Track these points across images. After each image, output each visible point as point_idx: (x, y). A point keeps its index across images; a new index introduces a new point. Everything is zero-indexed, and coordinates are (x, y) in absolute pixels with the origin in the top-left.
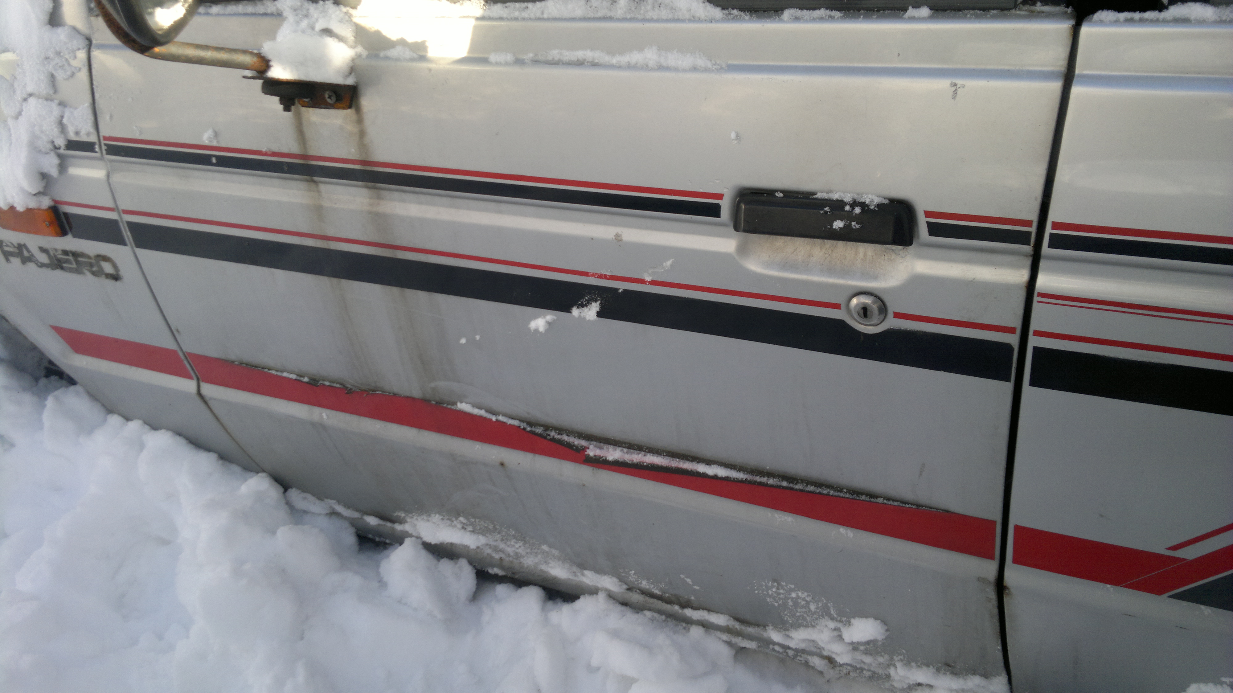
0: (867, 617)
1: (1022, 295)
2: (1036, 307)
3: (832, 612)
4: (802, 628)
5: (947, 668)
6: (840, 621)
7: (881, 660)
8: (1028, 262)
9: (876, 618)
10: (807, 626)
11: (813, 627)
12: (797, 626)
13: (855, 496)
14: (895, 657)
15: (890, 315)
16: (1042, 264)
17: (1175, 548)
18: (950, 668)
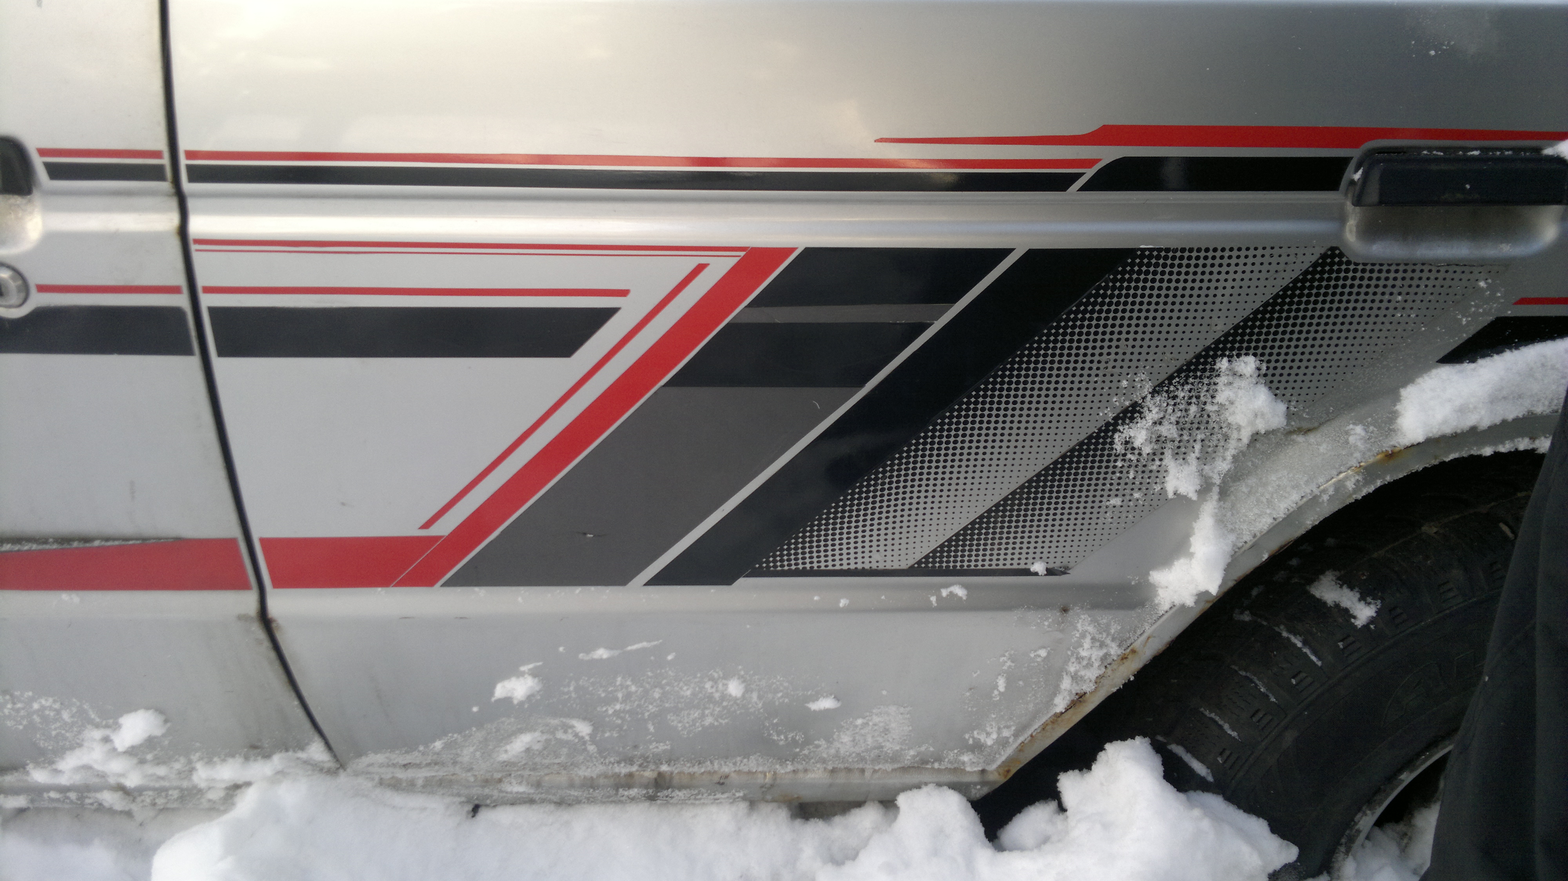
0: (136, 710)
1: (175, 244)
2: (199, 259)
3: (93, 716)
4: (68, 753)
5: (255, 751)
6: (107, 726)
7: (177, 766)
8: (174, 203)
9: (147, 708)
10: (72, 748)
11: (80, 745)
12: (61, 751)
13: (66, 546)
14: (192, 757)
15: (33, 290)
16: (191, 204)
17: (427, 525)
18: (259, 750)
